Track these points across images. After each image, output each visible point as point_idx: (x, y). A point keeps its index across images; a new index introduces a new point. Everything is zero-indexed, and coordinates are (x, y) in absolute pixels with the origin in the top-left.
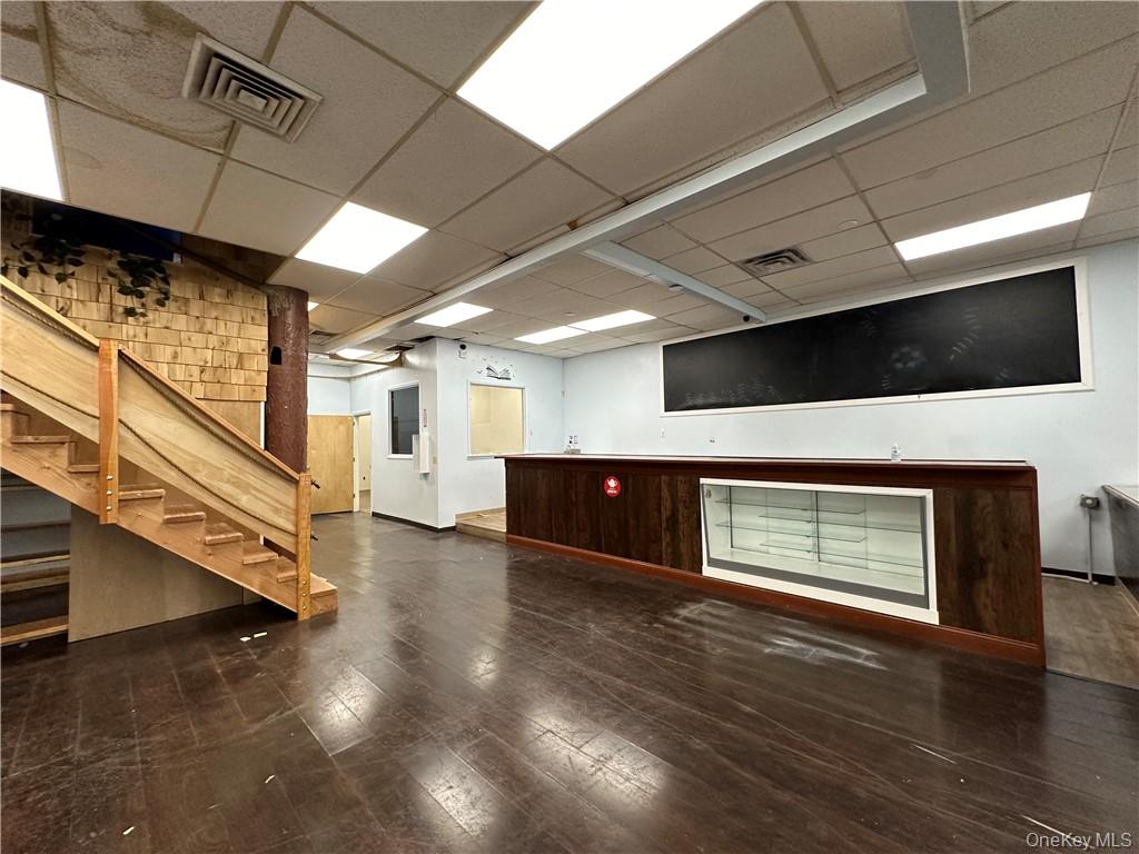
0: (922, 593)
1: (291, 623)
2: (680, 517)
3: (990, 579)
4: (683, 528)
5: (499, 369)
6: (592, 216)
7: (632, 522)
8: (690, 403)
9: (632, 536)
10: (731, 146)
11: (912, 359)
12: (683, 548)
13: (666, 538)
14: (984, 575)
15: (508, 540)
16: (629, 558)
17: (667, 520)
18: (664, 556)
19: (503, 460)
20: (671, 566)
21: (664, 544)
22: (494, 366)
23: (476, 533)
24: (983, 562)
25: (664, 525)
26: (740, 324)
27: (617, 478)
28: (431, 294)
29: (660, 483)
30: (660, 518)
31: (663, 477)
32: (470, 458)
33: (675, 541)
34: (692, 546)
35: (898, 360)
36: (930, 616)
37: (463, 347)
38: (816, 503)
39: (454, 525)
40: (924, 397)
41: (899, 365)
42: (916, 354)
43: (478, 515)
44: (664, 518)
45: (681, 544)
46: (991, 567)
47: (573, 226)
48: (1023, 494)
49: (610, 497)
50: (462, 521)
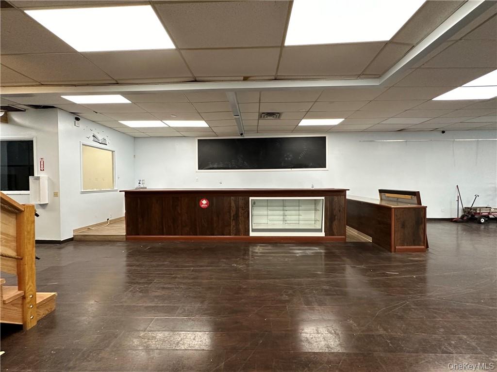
0: (320, 228)
1: (17, 335)
2: (240, 214)
3: (336, 221)
4: (241, 218)
5: (100, 137)
6: (257, 78)
7: (215, 219)
8: (211, 166)
9: (215, 225)
10: (326, 76)
11: (290, 157)
12: (241, 227)
13: (233, 223)
14: (335, 220)
15: (126, 238)
16: (213, 235)
17: (234, 216)
18: (232, 231)
19: (124, 192)
20: (235, 235)
21: (232, 226)
22: (97, 135)
23: (96, 239)
24: (335, 216)
25: (232, 218)
26: (239, 136)
27: (206, 199)
28: (115, 82)
29: (230, 201)
30: (230, 215)
31: (232, 198)
32: (83, 193)
33: (237, 224)
34: (245, 224)
35: (286, 157)
36: (322, 234)
37: (77, 119)
38: (284, 204)
39: (72, 237)
40: (293, 169)
41: (286, 159)
42: (291, 156)
43: (88, 228)
44: (232, 215)
45: (240, 225)
46: (336, 217)
47: (246, 79)
48: (344, 197)
49: (203, 209)
50: (76, 234)
